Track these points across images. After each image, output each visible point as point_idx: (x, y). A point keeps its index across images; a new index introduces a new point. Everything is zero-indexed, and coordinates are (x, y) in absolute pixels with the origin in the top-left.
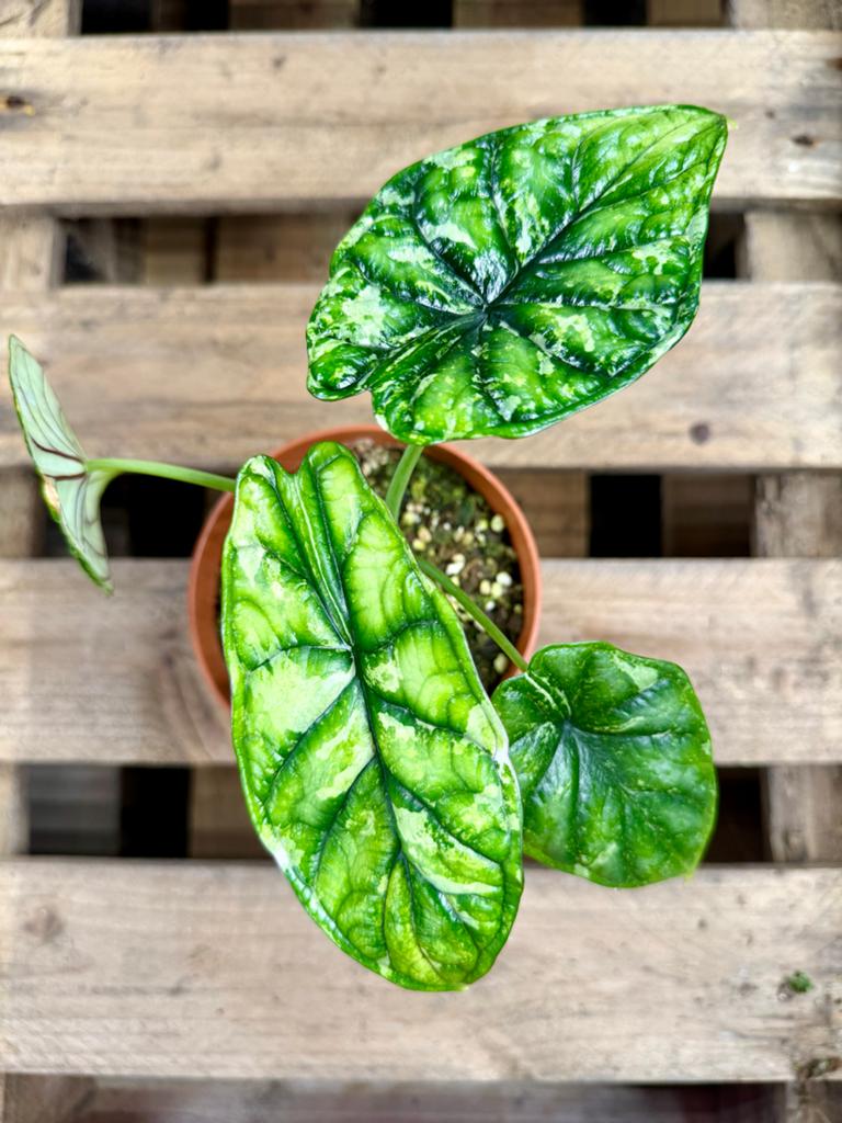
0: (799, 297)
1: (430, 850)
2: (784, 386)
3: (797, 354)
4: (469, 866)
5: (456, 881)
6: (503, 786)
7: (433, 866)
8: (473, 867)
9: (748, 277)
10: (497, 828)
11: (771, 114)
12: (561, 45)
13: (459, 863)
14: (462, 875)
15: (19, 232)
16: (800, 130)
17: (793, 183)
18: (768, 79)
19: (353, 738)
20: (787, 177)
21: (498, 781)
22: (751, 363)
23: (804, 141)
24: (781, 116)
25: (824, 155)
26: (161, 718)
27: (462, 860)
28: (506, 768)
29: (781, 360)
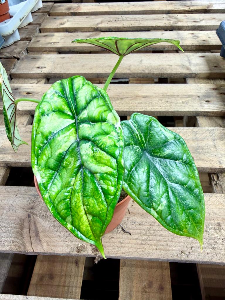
0: (213, 130)
1: (90, 154)
2: (213, 149)
3: (215, 142)
4: (104, 158)
5: (99, 166)
6: (118, 133)
7: (91, 160)
8: (105, 158)
9: (198, 126)
10: (115, 146)
11: (199, 97)
12: (149, 86)
13: (100, 157)
14: (101, 163)
15: (22, 117)
16: (207, 99)
17: (206, 109)
18: (197, 91)
19: (71, 134)
20: (204, 108)
21: (116, 132)
22: (203, 144)
23: (208, 101)
24: (201, 97)
25: (213, 104)
26: (22, 235)
27: (101, 156)
28: (119, 128)
29: (211, 143)
